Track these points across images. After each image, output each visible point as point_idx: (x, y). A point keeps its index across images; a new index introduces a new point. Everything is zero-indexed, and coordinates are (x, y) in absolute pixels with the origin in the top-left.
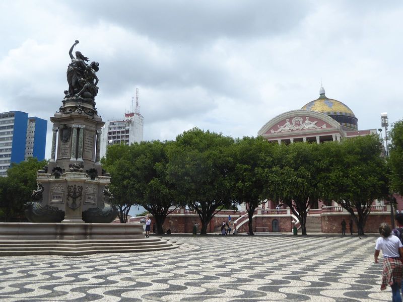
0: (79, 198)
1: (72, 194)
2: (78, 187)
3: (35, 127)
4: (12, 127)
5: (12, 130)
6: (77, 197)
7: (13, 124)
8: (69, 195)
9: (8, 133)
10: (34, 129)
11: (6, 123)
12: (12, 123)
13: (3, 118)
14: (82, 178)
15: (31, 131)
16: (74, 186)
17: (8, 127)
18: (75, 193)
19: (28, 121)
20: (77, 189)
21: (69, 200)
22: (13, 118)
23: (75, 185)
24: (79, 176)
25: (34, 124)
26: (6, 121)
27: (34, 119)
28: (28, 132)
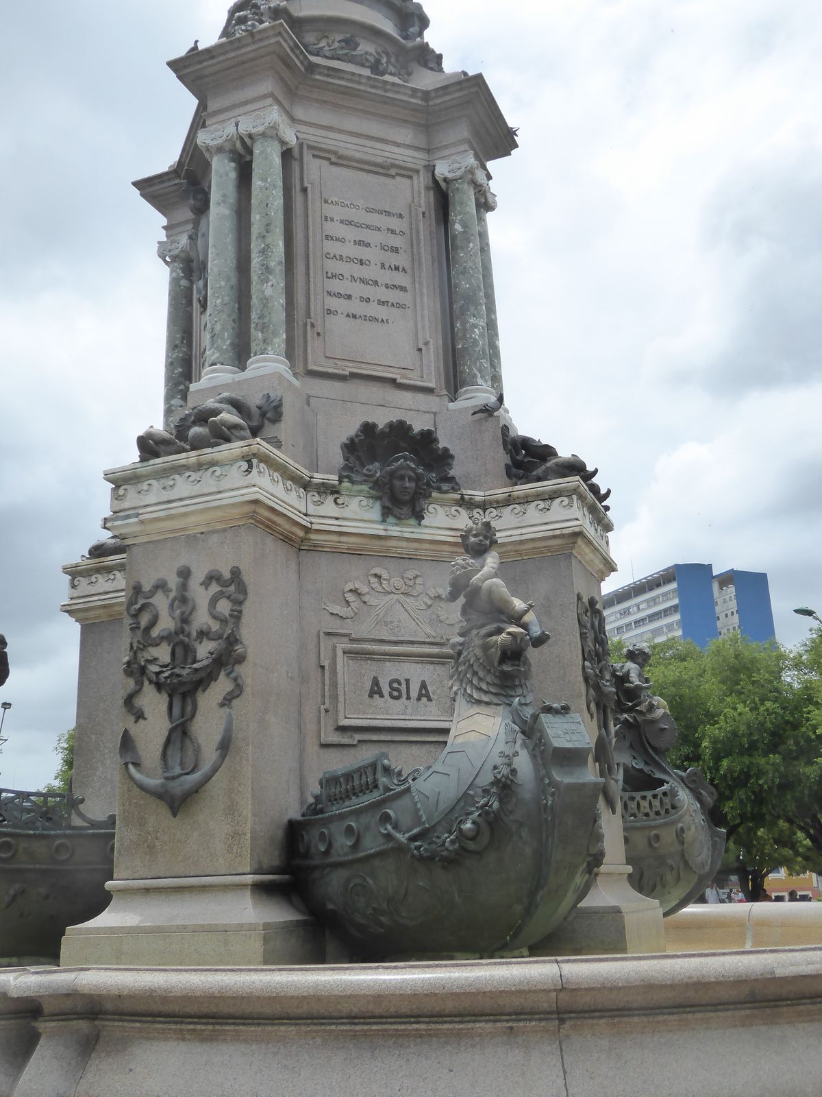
0: (222, 685)
1: (163, 653)
2: (212, 578)
3: (737, 597)
4: (675, 608)
5: (677, 617)
6: (204, 680)
7: (676, 601)
8: (137, 670)
9: (670, 627)
10: (733, 605)
11: (660, 603)
12: (674, 598)
13: (651, 589)
14: (228, 498)
15: (729, 613)
16: (173, 582)
17: (666, 612)
18: (182, 648)
19: (716, 586)
20: (201, 596)
21: (140, 716)
22: (674, 585)
23: (185, 574)
24: (208, 482)
25: (731, 590)
26: (658, 596)
27: (731, 577)
28: (722, 616)
